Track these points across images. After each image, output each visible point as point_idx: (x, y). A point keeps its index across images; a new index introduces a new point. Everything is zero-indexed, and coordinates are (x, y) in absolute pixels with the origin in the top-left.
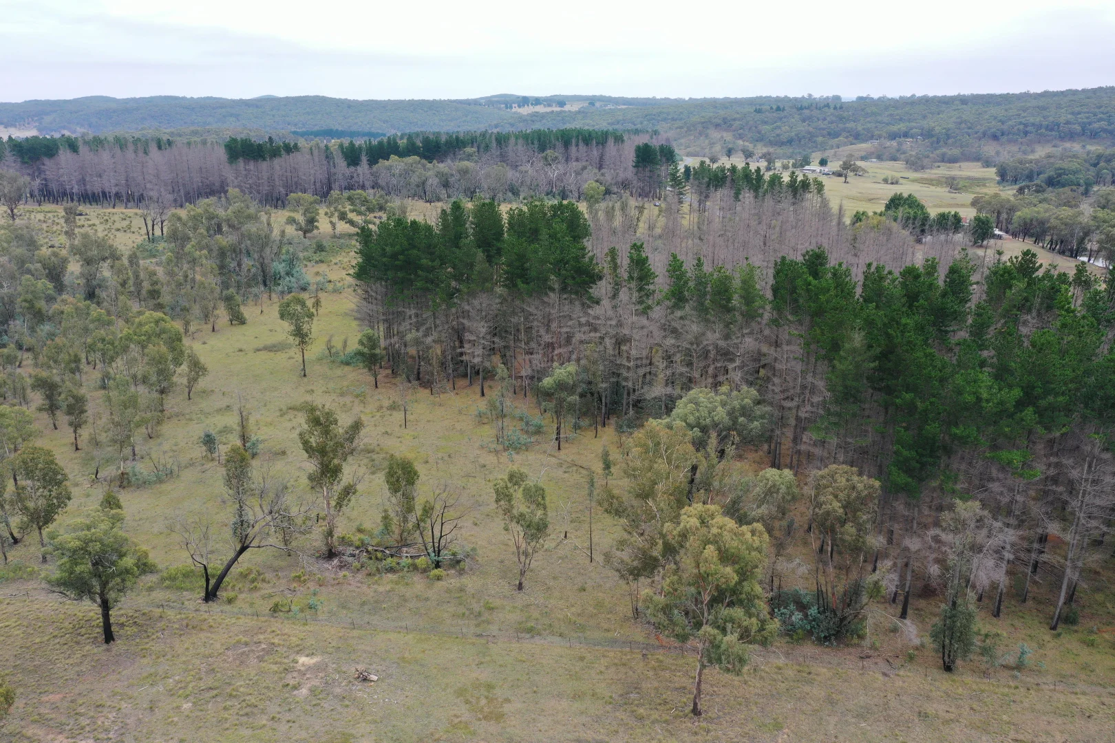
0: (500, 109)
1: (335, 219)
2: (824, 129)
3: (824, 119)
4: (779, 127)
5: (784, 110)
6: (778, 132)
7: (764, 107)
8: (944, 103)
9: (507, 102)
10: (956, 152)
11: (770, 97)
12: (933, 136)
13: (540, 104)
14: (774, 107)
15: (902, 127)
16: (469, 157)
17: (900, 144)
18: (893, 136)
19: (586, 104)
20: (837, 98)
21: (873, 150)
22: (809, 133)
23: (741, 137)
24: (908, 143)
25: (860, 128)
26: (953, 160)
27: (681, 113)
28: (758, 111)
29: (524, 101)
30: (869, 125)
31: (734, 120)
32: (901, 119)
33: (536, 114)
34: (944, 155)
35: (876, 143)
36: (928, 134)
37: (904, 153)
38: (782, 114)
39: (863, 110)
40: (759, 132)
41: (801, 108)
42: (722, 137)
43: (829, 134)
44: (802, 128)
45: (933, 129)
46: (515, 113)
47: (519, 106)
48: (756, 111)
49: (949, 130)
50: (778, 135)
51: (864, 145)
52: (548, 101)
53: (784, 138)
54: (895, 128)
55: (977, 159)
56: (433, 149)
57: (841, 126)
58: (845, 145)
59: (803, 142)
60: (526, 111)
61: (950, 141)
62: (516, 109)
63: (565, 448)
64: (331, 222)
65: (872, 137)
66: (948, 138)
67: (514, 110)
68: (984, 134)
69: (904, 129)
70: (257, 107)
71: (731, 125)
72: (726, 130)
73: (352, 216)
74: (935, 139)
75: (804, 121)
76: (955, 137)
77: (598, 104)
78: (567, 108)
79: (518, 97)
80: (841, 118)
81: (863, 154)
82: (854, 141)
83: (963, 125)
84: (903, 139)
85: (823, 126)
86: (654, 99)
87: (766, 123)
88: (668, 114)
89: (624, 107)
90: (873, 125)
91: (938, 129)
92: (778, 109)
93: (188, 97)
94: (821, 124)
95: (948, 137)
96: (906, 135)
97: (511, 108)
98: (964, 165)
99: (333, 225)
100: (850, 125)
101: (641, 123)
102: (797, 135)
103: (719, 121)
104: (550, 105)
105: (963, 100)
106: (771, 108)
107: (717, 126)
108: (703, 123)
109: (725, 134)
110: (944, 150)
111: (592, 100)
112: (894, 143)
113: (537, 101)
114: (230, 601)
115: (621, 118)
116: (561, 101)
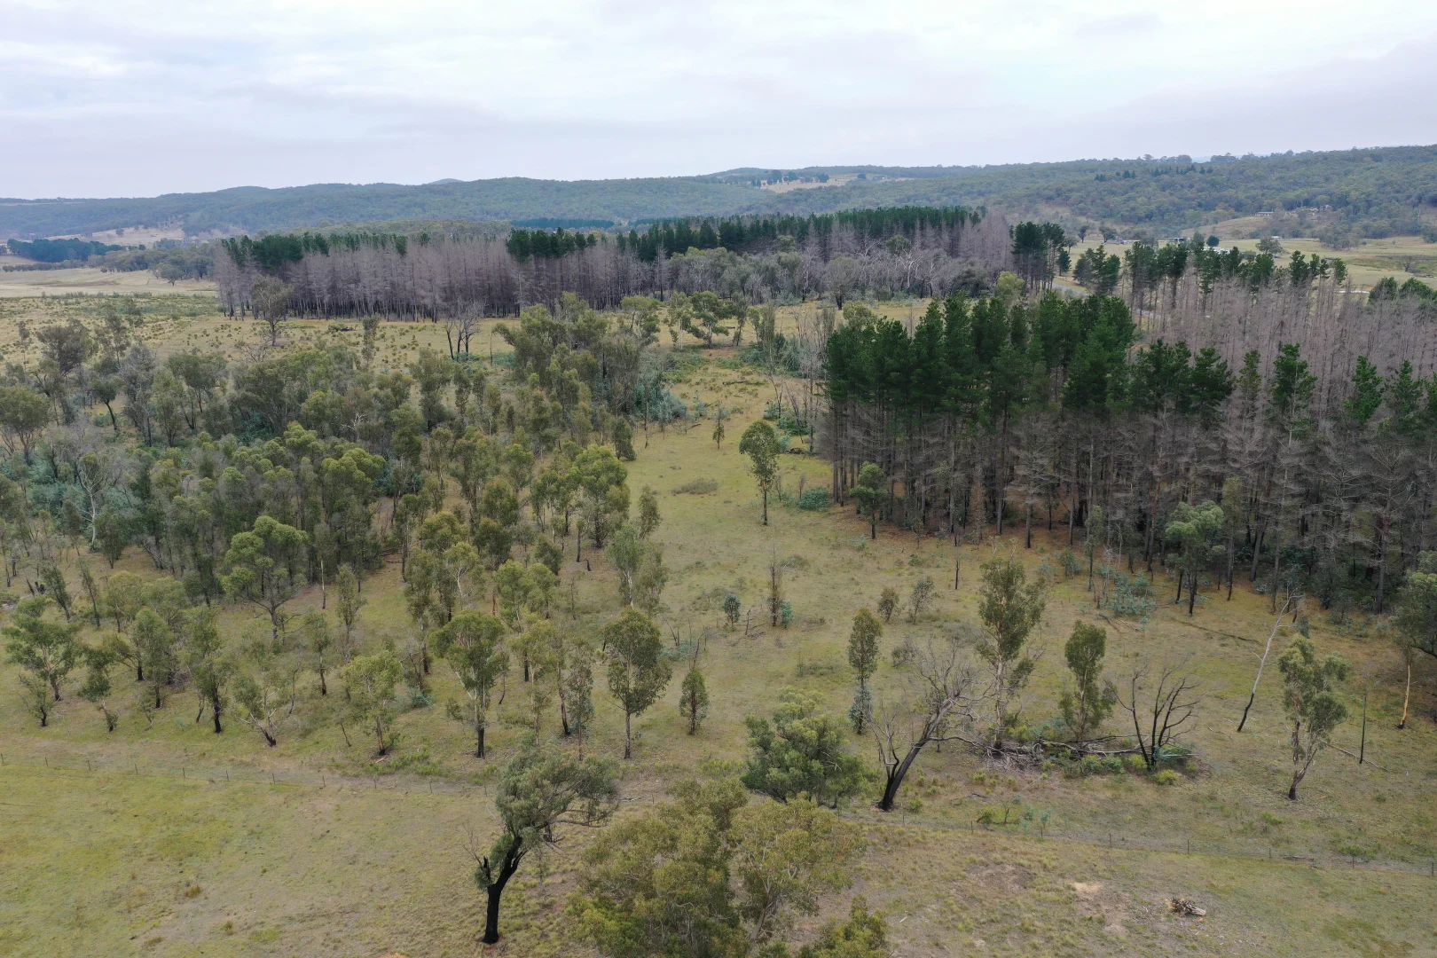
0: (746, 187)
1: (676, 328)
2: (1193, 200)
3: (1191, 186)
4: (1134, 199)
5: (1134, 176)
6: (1132, 204)
7: (1108, 174)
8: (1349, 160)
9: (751, 178)
10: (1384, 223)
11: (1095, 160)
12: (1347, 204)
13: (796, 179)
14: (1122, 173)
15: (1302, 193)
16: (785, 247)
17: (1302, 215)
18: (1290, 206)
19: (854, 178)
20: (1186, 159)
21: (1265, 224)
22: (1174, 204)
23: (1083, 213)
24: (1313, 214)
25: (1242, 196)
26: (1380, 234)
27: (990, 184)
28: (1101, 178)
29: (775, 176)
30: (1253, 192)
31: (1072, 190)
32: (1296, 183)
33: (799, 192)
34: (1366, 228)
35: (1268, 215)
36: (1342, 202)
37: (1309, 227)
38: (1133, 182)
39: (1241, 173)
40: (1107, 206)
41: (1156, 174)
42: (1057, 213)
43: (1200, 205)
44: (1164, 198)
45: (1348, 193)
46: (766, 191)
47: (770, 183)
48: (1097, 178)
49: (1369, 195)
50: (1133, 209)
51: (1252, 218)
52: (807, 174)
53: (1142, 212)
54: (1291, 195)
55: (1414, 231)
56: (736, 237)
57: (1215, 194)
58: (1225, 218)
59: (1166, 217)
60: (781, 188)
61: (1373, 210)
62: (765, 186)
63: (1197, 614)
64: (672, 332)
65: (1260, 208)
66: (1369, 207)
67: (763, 188)
68: (1420, 199)
69: (1306, 196)
70: (445, 194)
71: (1068, 198)
72: (1060, 205)
73: (695, 322)
74: (1351, 207)
75: (1163, 189)
76: (1379, 204)
77: (869, 177)
78: (831, 182)
79: (766, 171)
80: (1213, 185)
81: (1253, 229)
82: (1237, 214)
83: (1388, 188)
84: (1303, 209)
85: (1190, 195)
86: (939, 168)
87: (1113, 193)
88: (972, 186)
89: (903, 179)
90: (1260, 192)
91: (1354, 195)
92: (1127, 175)
93: (355, 183)
94: (1188, 193)
95: (1369, 204)
96: (1307, 203)
97: (759, 184)
98: (1400, 240)
99: (674, 335)
100: (1231, 192)
101: (939, 199)
102: (1158, 208)
103: (1051, 193)
104: (808, 180)
105: (1377, 156)
106: (1118, 174)
107: (1049, 199)
108: (1029, 196)
109: (1060, 209)
110: (1366, 222)
111: (861, 172)
112: (1294, 214)
113: (792, 176)
114: (915, 810)
115: (912, 193)
116: (822, 174)
